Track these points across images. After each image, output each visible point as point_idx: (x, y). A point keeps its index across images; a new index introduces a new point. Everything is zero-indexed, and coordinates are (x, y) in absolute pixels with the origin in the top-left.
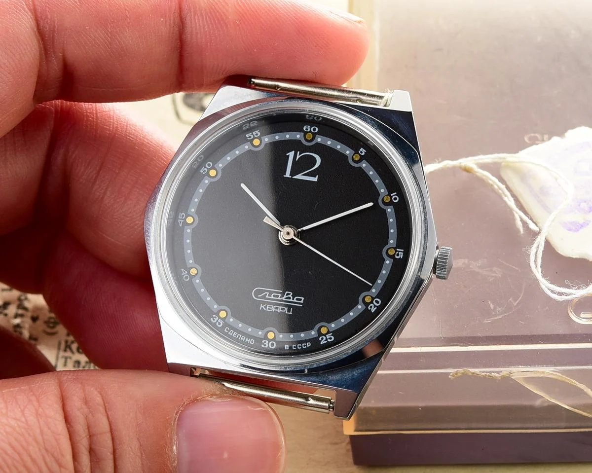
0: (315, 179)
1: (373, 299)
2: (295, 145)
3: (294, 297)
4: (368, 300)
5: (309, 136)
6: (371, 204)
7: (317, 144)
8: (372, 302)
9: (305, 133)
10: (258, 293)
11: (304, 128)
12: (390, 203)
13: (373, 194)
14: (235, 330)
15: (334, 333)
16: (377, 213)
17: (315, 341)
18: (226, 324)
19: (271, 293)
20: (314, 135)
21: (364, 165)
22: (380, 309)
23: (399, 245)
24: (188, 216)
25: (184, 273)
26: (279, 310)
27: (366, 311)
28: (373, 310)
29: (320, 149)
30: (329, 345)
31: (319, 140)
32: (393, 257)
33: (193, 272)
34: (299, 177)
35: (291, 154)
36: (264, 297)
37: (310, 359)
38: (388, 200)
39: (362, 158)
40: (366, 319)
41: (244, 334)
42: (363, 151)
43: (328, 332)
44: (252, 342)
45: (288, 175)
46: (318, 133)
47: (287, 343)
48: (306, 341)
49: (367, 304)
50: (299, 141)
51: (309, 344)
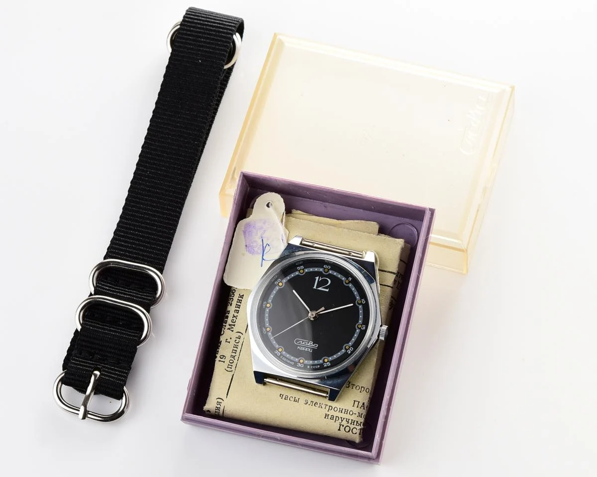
0: (327, 290)
1: (350, 347)
2: (319, 274)
3: (313, 344)
4: (347, 348)
5: (326, 270)
6: (352, 305)
7: (330, 274)
8: (349, 349)
9: (325, 269)
10: (297, 341)
11: (324, 266)
12: (361, 304)
13: (353, 299)
14: (285, 357)
15: (331, 362)
16: (355, 308)
17: (321, 365)
18: (281, 355)
19: (303, 341)
20: (329, 270)
21: (350, 285)
22: (352, 352)
23: (363, 324)
24: (267, 303)
25: (264, 330)
26: (306, 350)
27: (346, 353)
28: (349, 353)
29: (330, 276)
30: (328, 368)
31: (331, 272)
32: (360, 328)
33: (268, 329)
34: (320, 289)
35: (317, 278)
36: (300, 343)
37: (319, 373)
38: (360, 302)
39: (350, 282)
40: (346, 356)
41: (289, 359)
42: (350, 279)
43: (328, 361)
44: (293, 363)
45: (315, 287)
46: (330, 269)
47: (309, 365)
48: (317, 365)
49: (346, 350)
50: (321, 272)
51: (319, 366)
